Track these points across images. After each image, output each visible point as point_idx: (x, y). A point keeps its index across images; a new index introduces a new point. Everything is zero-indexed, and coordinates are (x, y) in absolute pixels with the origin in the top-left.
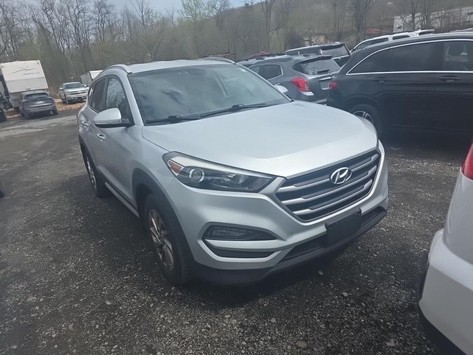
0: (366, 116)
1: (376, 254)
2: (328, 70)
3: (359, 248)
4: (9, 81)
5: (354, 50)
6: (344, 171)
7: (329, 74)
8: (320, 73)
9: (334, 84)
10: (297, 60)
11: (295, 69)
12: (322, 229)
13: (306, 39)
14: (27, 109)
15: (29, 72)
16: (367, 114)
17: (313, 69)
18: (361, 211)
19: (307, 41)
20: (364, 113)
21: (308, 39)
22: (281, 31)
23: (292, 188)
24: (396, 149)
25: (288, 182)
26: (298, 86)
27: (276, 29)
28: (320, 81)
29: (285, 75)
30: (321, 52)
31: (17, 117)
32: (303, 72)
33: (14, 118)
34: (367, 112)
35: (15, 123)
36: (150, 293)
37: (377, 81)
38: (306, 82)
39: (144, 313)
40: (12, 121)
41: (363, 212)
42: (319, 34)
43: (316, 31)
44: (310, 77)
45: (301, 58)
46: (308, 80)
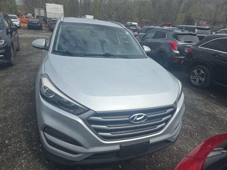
0: (202, 73)
1: (161, 164)
2: (192, 42)
3: (153, 156)
4: (48, 12)
5: (217, 33)
6: (141, 116)
7: (191, 44)
8: (186, 42)
9: (191, 50)
10: (176, 32)
11: (173, 37)
12: (117, 147)
13: (196, 21)
14: (51, 26)
15: (57, 10)
16: (203, 72)
17: (185, 39)
18: (149, 141)
19: (197, 22)
20: (202, 71)
21: (197, 21)
22: (184, 14)
23: (100, 118)
24: (213, 96)
25: (97, 114)
26: (172, 46)
27: (182, 13)
28: (185, 46)
29: (167, 39)
30: (196, 30)
31: (47, 29)
32: (177, 40)
33: (46, 29)
34: (203, 71)
35: (45, 32)
36: (28, 144)
37: (214, 55)
38: (177, 45)
39: (16, 155)
40: (45, 30)
41: (150, 142)
42: (204, 20)
43: (203, 18)
44: (180, 43)
45: (179, 32)
46: (179, 44)
